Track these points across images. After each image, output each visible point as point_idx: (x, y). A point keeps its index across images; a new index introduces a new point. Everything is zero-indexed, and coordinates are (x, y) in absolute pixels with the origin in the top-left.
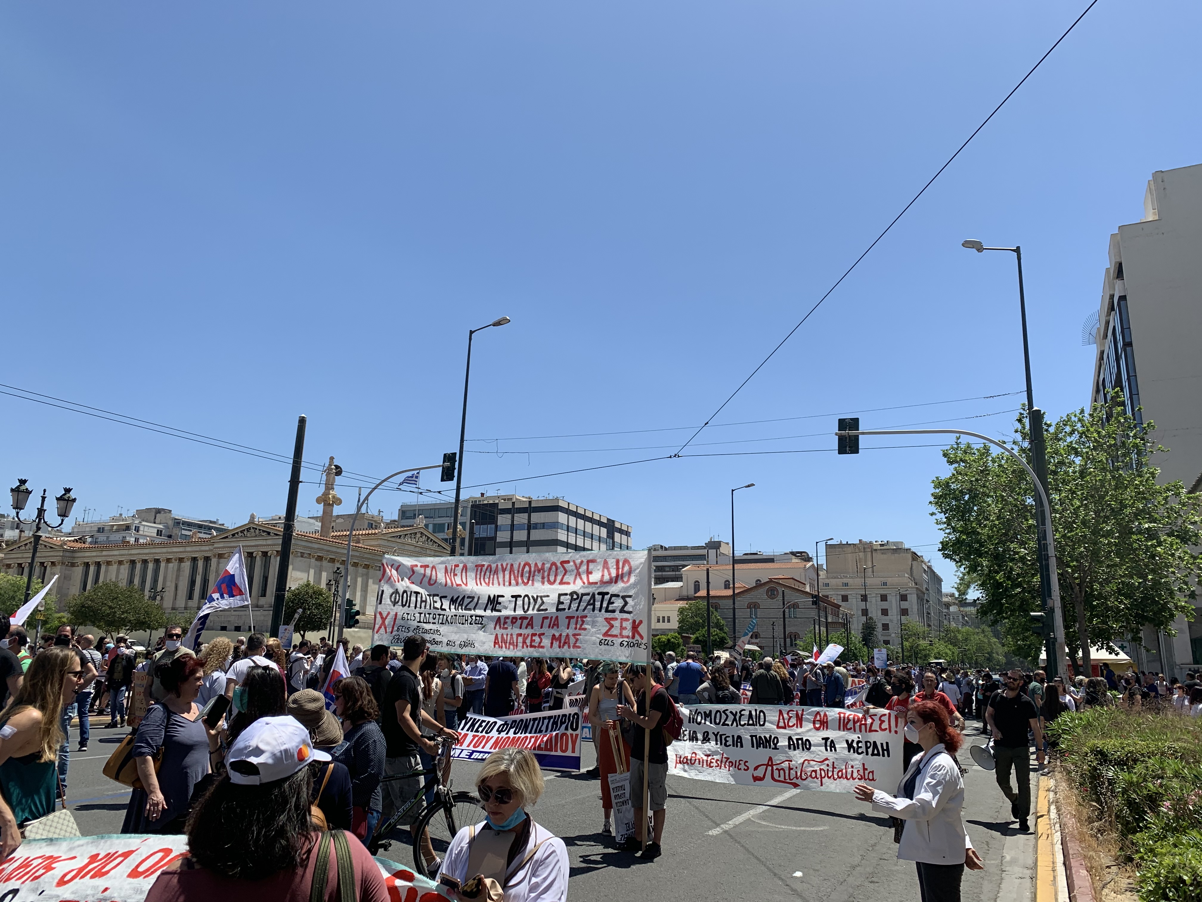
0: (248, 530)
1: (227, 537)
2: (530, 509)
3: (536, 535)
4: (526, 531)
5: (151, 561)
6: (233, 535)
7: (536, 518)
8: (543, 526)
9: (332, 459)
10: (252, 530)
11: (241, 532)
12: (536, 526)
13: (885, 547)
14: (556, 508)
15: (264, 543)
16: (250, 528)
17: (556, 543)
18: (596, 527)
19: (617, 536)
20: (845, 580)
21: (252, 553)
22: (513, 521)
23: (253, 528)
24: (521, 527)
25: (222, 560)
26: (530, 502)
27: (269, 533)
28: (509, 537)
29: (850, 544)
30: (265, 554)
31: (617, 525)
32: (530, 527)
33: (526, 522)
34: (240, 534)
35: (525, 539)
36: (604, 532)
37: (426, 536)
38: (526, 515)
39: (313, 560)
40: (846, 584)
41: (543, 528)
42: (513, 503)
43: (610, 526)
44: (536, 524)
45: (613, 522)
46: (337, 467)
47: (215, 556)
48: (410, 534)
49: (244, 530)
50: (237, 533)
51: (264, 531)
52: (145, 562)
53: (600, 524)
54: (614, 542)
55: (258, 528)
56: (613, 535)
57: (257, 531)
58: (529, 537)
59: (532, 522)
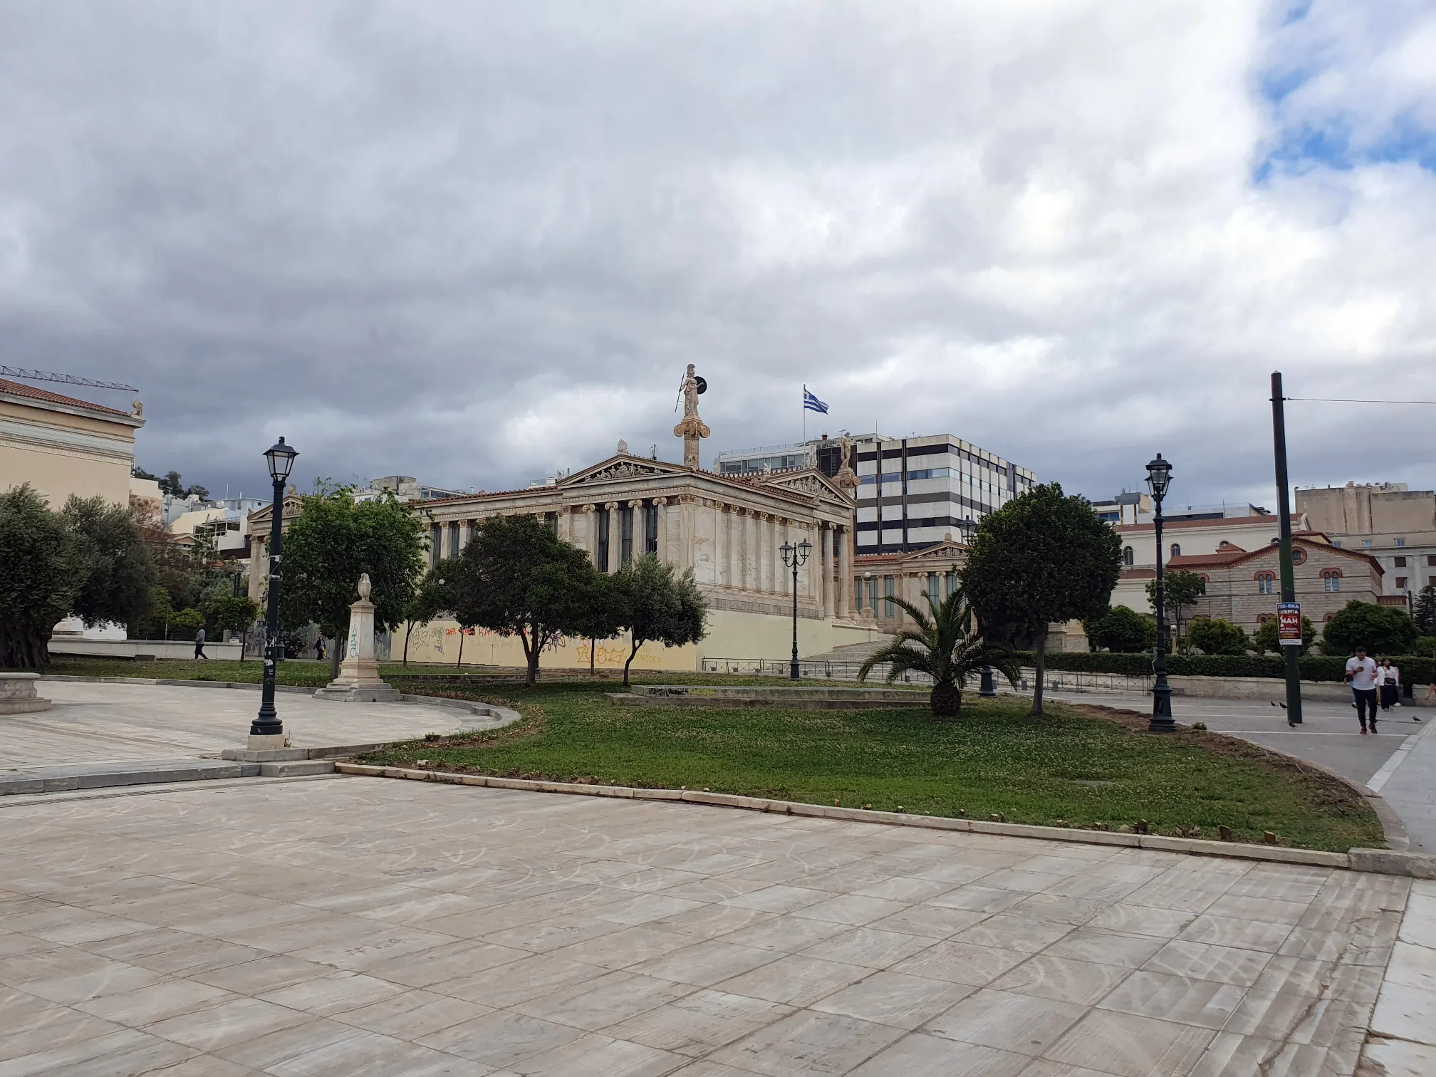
0: (617, 466)
1: (583, 480)
2: (905, 452)
3: (915, 487)
5: (463, 523)
6: (593, 476)
7: (914, 463)
8: (927, 474)
9: (691, 367)
10: (623, 468)
11: (606, 470)
12: (914, 475)
14: (943, 448)
15: (645, 486)
16: (619, 464)
17: (945, 497)
18: (993, 474)
19: (1018, 485)
21: (627, 502)
22: (879, 469)
23: (625, 463)
24: (892, 478)
25: (577, 516)
26: (904, 441)
27: (652, 470)
28: (876, 492)
29: (1333, 490)
30: (647, 504)
31: (1019, 471)
32: (906, 476)
33: (900, 470)
34: (604, 474)
35: (900, 493)
36: (1003, 480)
37: (820, 482)
39: (719, 511)
42: (879, 445)
43: (1010, 473)
44: (915, 472)
45: (1014, 466)
46: (699, 380)
47: (565, 509)
48: (801, 479)
49: (610, 468)
50: (600, 473)
51: (642, 467)
52: (454, 525)
53: (998, 468)
55: (633, 462)
56: (1013, 485)
57: (632, 468)
58: (905, 490)
59: (909, 469)
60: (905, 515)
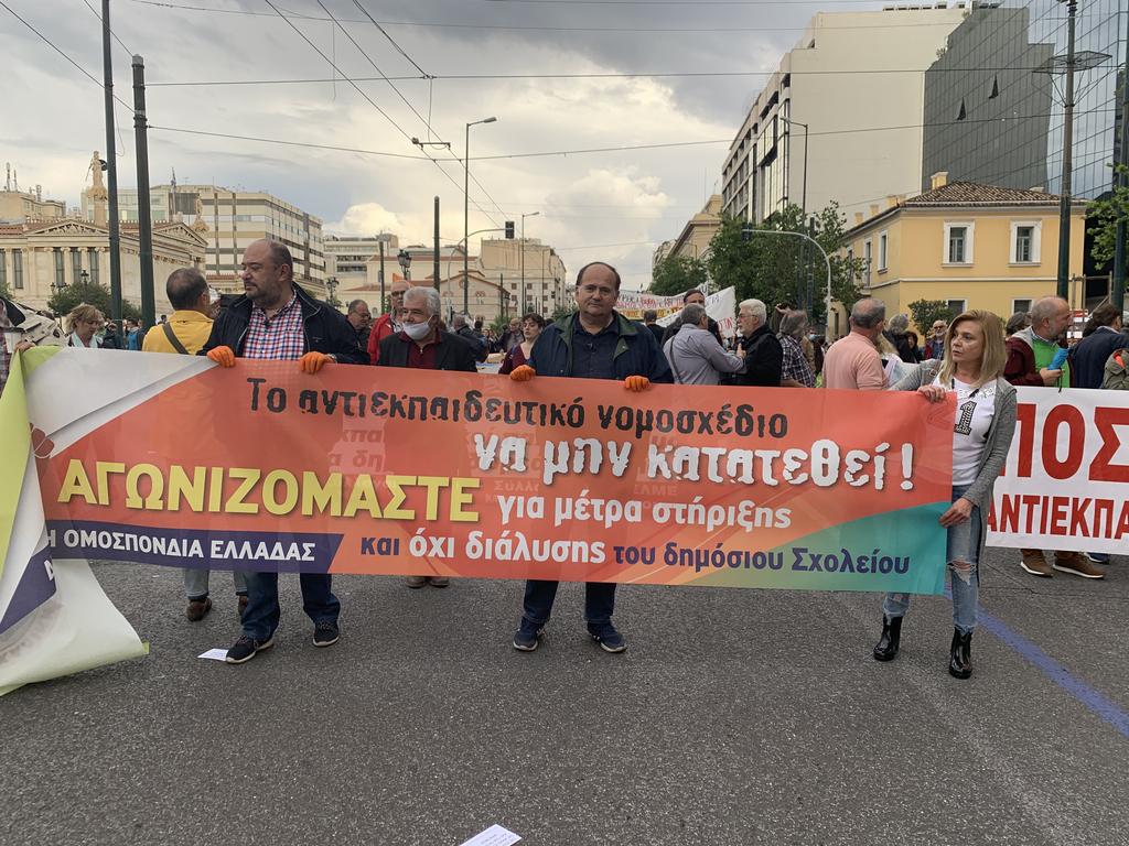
1: (43, 232)
3: (241, 227)
4: (231, 223)
12: (240, 219)
14: (260, 202)
18: (295, 220)
19: (311, 228)
21: (77, 248)
22: (216, 212)
26: (234, 195)
28: (214, 228)
31: (311, 218)
35: (231, 230)
36: (301, 224)
37: (185, 230)
38: (230, 207)
41: (249, 220)
42: (216, 194)
43: (307, 221)
45: (309, 215)
53: (297, 216)
54: (309, 235)
56: (308, 227)
58: (235, 228)
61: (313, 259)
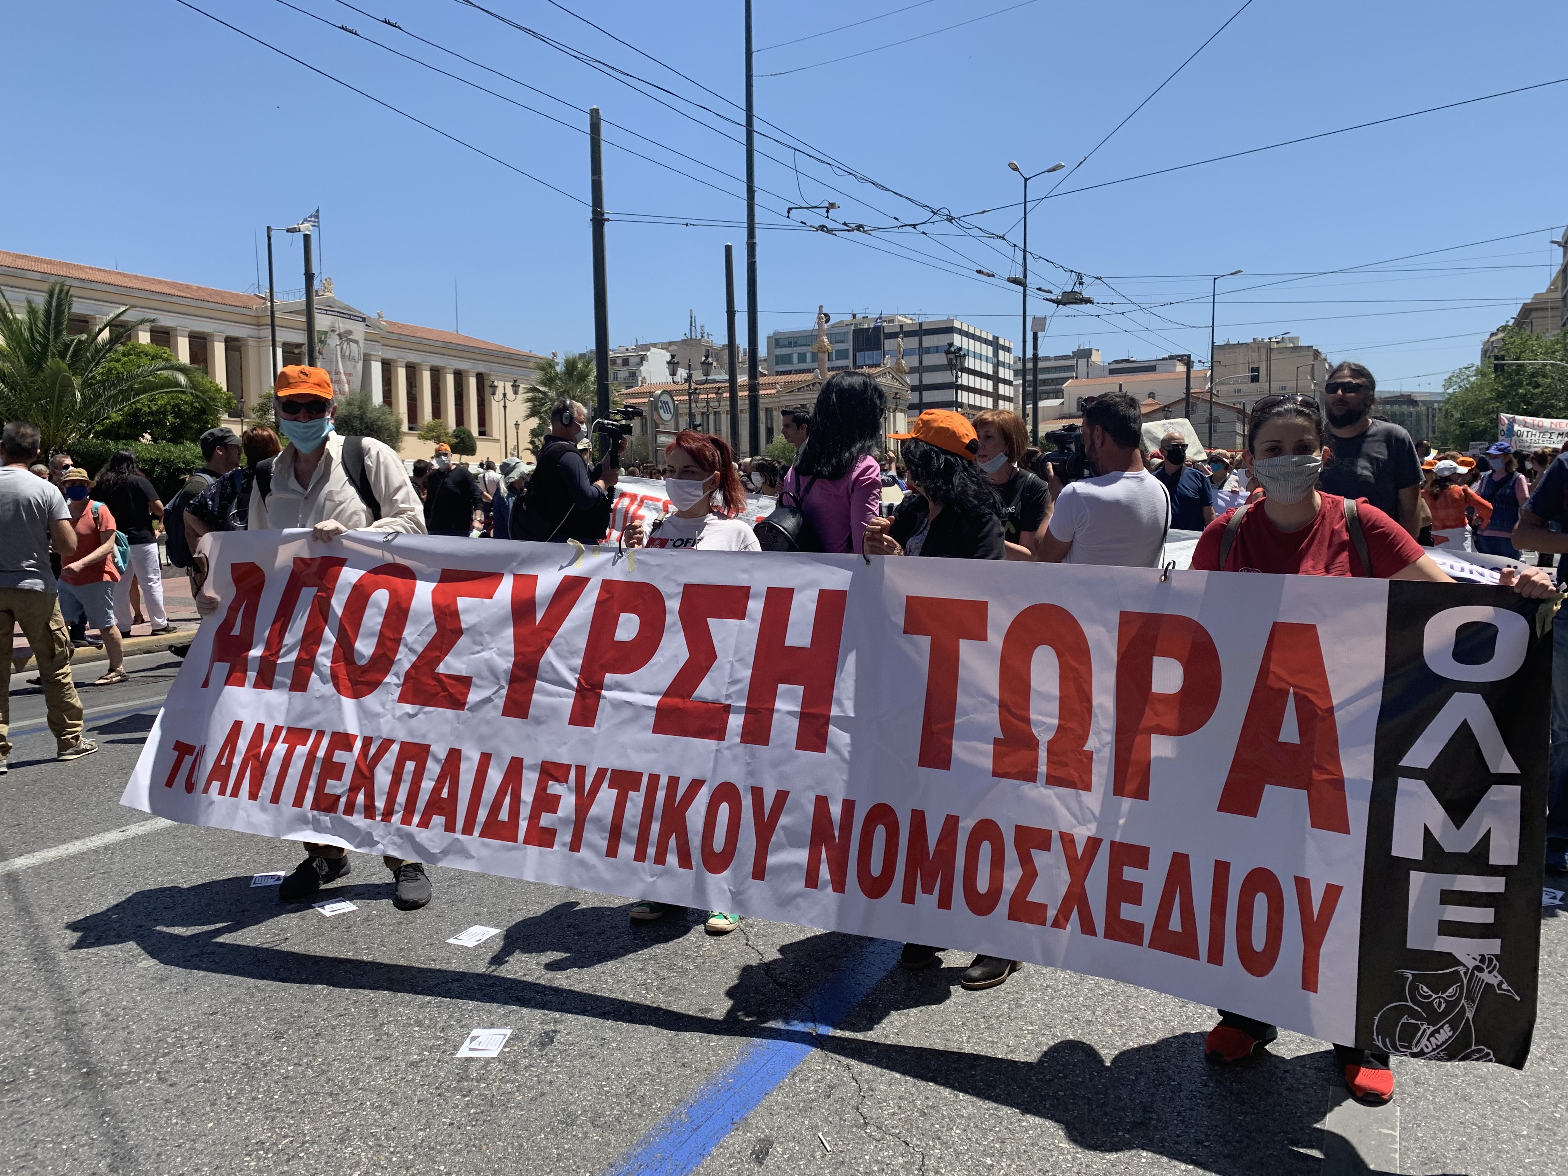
0: (813, 384)
1: (793, 392)
2: (920, 332)
3: (928, 360)
4: (917, 356)
6: (799, 389)
7: (929, 341)
8: (936, 349)
9: (821, 307)
11: (807, 386)
12: (928, 350)
13: (1281, 345)
14: (951, 330)
18: (984, 346)
19: (1001, 352)
20: (1238, 386)
24: (910, 352)
29: (1242, 344)
31: (1001, 342)
32: (922, 351)
33: (917, 346)
34: (805, 388)
35: (917, 364)
36: (990, 349)
38: (917, 339)
40: (1239, 391)
41: (937, 352)
42: (901, 326)
43: (995, 344)
44: (929, 348)
45: (999, 339)
46: (826, 315)
49: (810, 385)
53: (986, 341)
54: (998, 360)
56: (998, 353)
58: (921, 362)
59: (924, 345)
60: (921, 381)
61: (1003, 390)
